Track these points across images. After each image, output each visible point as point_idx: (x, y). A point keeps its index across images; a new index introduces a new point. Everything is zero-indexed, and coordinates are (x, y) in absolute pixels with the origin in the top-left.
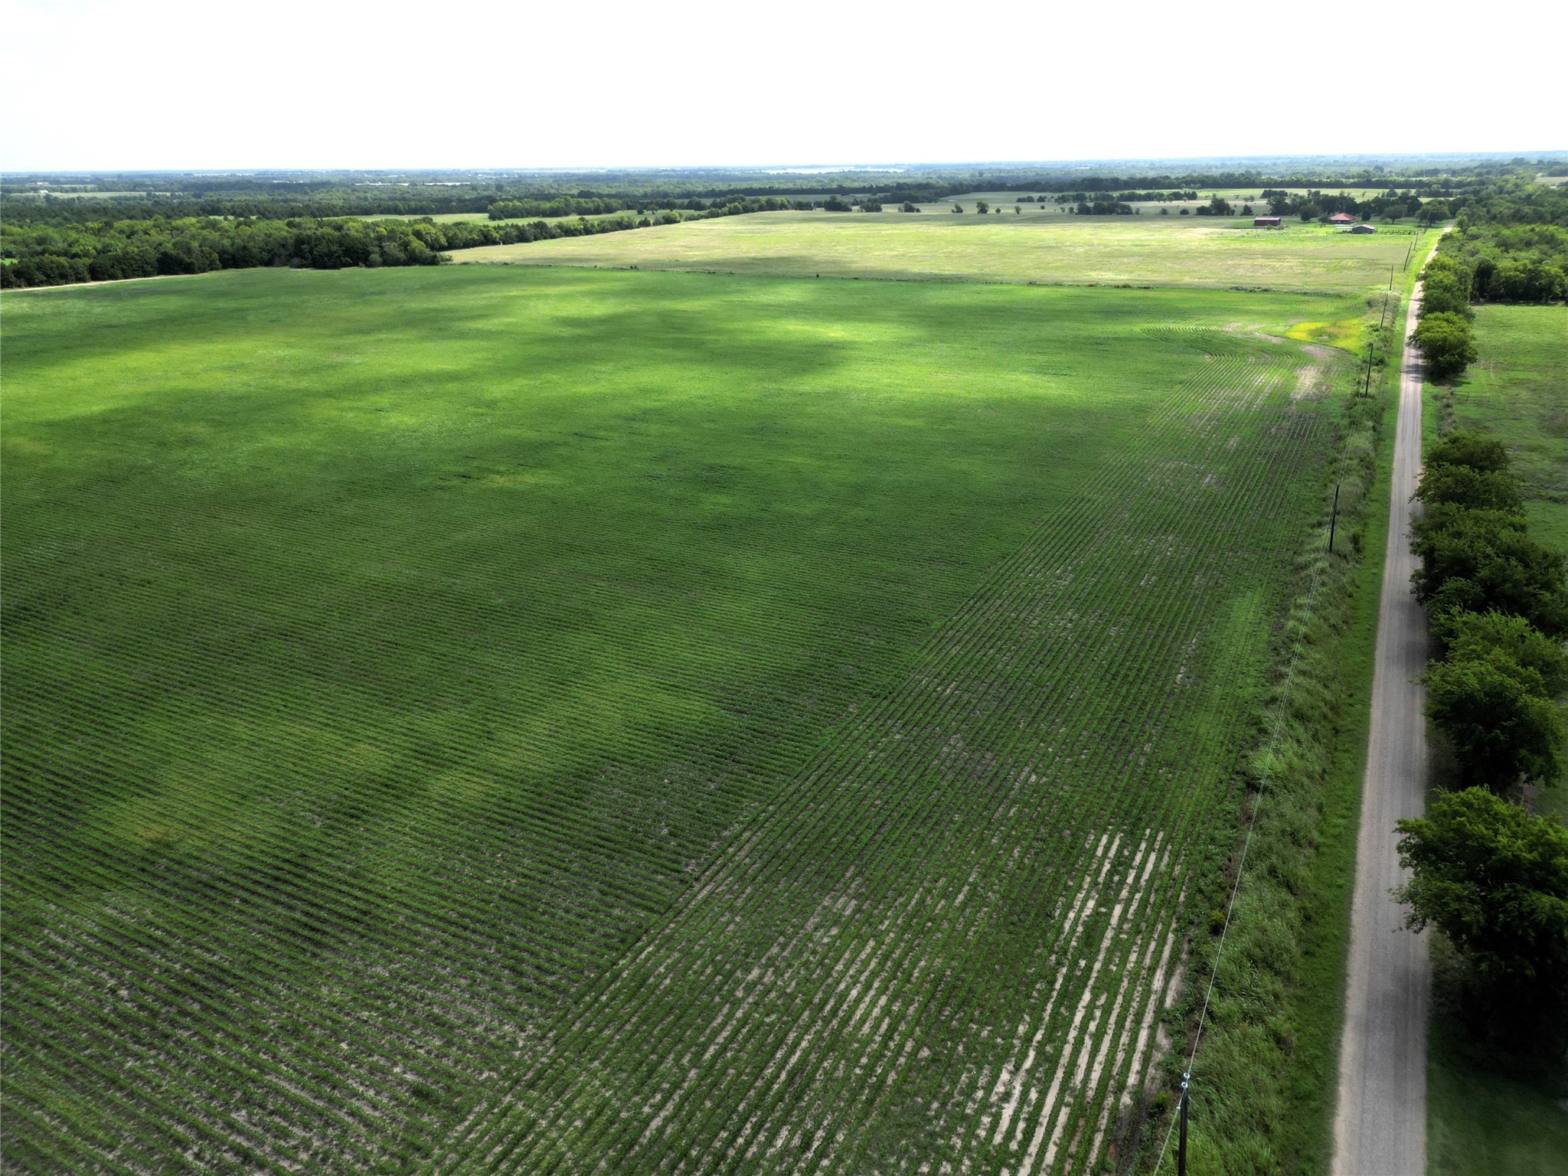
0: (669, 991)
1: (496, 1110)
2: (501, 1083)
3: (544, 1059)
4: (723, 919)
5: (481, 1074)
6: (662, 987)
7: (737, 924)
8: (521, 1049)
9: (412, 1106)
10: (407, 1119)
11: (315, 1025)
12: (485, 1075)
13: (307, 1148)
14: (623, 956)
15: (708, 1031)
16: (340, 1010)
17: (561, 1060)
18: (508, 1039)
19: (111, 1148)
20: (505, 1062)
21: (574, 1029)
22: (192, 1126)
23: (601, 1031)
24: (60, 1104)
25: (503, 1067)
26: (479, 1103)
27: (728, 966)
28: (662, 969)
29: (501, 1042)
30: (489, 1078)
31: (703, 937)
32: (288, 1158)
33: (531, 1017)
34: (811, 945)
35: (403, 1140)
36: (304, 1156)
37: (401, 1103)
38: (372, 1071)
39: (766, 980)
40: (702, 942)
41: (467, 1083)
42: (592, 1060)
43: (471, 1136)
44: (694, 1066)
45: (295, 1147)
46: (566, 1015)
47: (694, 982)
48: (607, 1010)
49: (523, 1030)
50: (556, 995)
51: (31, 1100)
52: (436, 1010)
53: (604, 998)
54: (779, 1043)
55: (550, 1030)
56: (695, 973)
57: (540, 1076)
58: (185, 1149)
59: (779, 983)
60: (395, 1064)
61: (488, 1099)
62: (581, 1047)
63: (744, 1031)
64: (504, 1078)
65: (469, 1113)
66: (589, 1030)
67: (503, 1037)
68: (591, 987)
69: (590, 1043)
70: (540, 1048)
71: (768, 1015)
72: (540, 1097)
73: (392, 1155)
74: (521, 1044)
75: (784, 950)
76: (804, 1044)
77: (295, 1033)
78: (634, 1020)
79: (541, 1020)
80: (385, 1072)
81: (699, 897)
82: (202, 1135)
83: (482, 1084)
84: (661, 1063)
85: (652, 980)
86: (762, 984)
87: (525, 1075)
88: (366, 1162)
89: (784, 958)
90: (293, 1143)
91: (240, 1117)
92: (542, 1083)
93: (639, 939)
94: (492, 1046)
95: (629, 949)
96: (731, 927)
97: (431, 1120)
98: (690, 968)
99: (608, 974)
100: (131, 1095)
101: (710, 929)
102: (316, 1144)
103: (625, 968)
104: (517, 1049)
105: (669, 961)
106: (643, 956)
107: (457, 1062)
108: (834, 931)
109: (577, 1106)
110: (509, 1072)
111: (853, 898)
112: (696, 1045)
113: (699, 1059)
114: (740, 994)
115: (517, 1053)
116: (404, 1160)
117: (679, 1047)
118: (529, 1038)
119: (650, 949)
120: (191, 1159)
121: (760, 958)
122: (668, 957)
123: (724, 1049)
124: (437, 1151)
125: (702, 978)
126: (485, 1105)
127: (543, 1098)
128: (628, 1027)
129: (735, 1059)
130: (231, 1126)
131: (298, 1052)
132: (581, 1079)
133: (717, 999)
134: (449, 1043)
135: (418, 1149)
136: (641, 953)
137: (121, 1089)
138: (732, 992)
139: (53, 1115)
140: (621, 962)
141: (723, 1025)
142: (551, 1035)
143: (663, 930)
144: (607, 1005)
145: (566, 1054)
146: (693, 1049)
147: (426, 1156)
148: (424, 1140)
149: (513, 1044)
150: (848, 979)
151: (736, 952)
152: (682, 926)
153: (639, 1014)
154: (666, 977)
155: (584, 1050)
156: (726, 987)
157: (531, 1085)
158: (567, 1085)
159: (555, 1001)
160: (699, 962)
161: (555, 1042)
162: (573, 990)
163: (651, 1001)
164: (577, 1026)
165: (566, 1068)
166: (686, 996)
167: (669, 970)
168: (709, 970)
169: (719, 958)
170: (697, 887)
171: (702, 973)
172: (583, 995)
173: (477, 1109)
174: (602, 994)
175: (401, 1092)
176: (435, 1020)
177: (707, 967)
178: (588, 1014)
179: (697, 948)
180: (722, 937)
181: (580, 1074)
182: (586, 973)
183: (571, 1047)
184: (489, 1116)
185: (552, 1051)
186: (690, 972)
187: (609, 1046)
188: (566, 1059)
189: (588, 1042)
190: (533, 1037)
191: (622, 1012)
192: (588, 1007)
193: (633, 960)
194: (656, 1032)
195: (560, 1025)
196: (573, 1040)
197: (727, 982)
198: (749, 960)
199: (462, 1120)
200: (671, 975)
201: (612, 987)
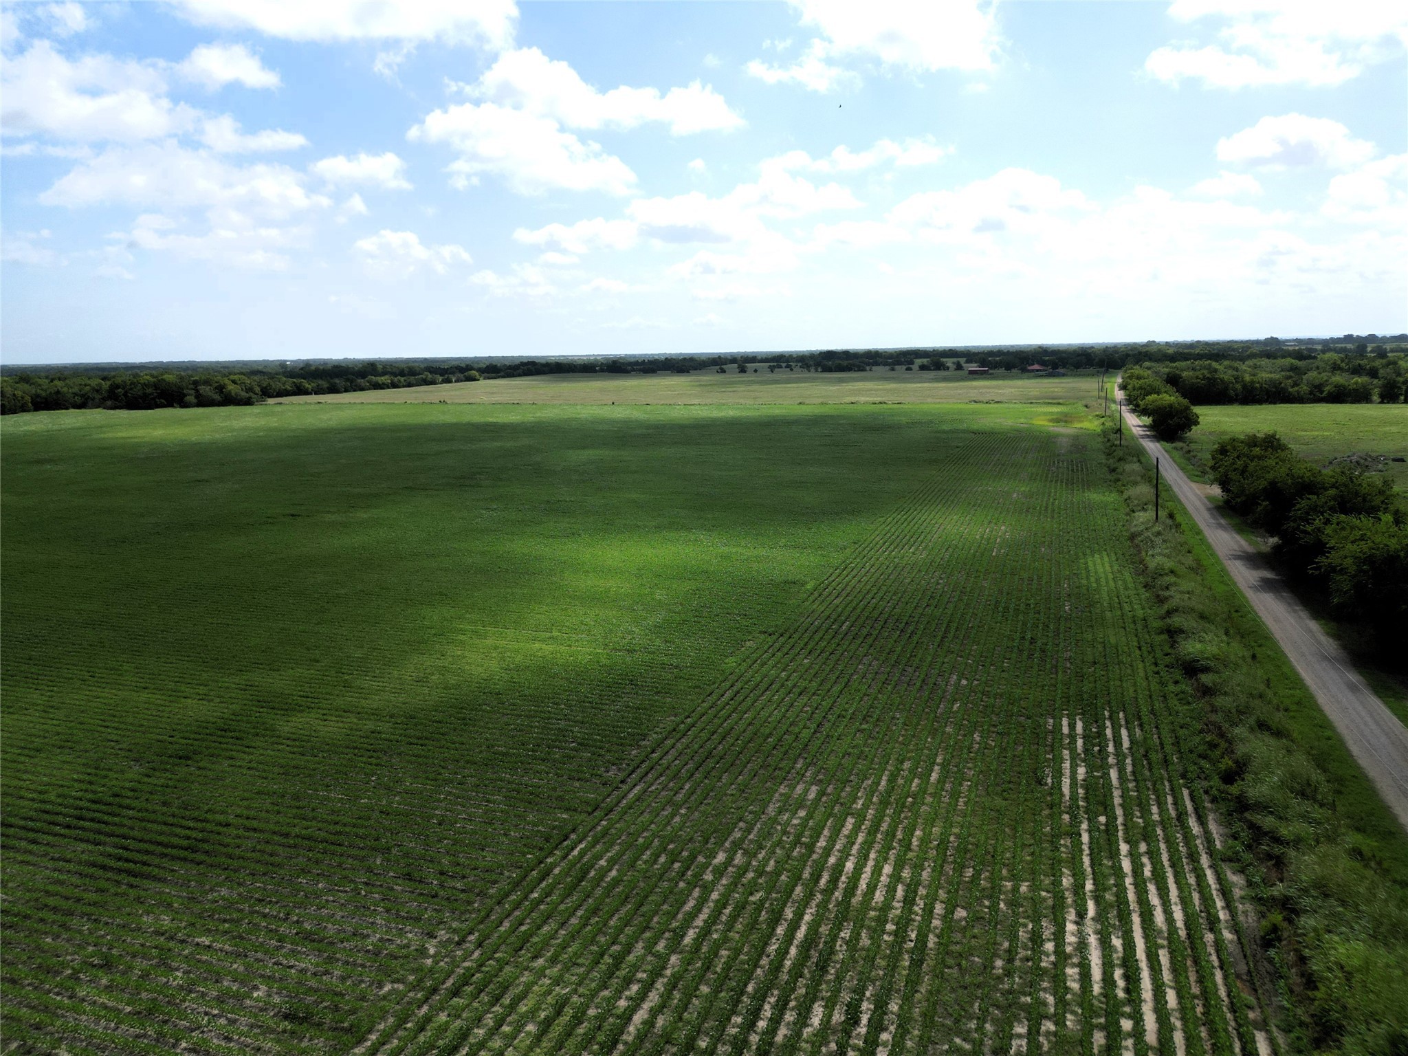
0: (616, 882)
1: (409, 1025)
2: (411, 994)
3: (466, 964)
4: (666, 813)
5: (380, 987)
6: (608, 879)
7: (682, 816)
8: (433, 956)
9: (284, 1031)
10: (278, 1046)
11: (134, 956)
12: (387, 988)
14: (550, 854)
15: (680, 916)
16: (172, 938)
17: (491, 962)
18: (413, 948)
20: (414, 971)
21: (502, 929)
23: (539, 928)
25: (411, 978)
26: (383, 1018)
27: (685, 854)
28: (603, 863)
29: (404, 952)
30: (393, 991)
31: (646, 829)
33: (440, 923)
34: (779, 828)
37: (266, 1031)
39: (736, 862)
40: (645, 834)
41: (363, 999)
42: (535, 957)
44: (673, 952)
46: (488, 916)
47: (647, 871)
48: (542, 907)
49: (431, 936)
50: (472, 898)
52: (307, 926)
53: (536, 895)
54: (776, 919)
55: (470, 932)
56: (645, 862)
57: (465, 981)
59: (754, 863)
60: (256, 988)
61: (396, 1013)
62: (517, 945)
63: (727, 911)
64: (413, 988)
65: (370, 1031)
66: (523, 928)
67: (407, 946)
68: (517, 884)
69: (528, 941)
70: (459, 953)
71: (752, 894)
72: (468, 1005)
74: (432, 951)
75: (749, 833)
76: (807, 918)
77: (107, 965)
78: (579, 913)
79: (455, 924)
80: (239, 997)
81: (631, 796)
83: (384, 998)
84: (629, 952)
85: (593, 873)
86: (733, 866)
87: (443, 983)
89: (751, 841)
92: (469, 989)
93: (566, 838)
94: (393, 956)
95: (556, 848)
96: (677, 819)
98: (637, 859)
99: (534, 873)
101: (652, 822)
103: (555, 865)
104: (428, 957)
105: (609, 854)
106: (576, 852)
107: (344, 979)
108: (802, 813)
109: (524, 1009)
110: (421, 980)
111: (812, 784)
112: (669, 931)
113: (679, 943)
114: (708, 877)
115: (429, 961)
117: (648, 934)
118: (442, 944)
119: (582, 846)
121: (722, 844)
122: (607, 851)
123: (706, 932)
125: (656, 866)
126: (391, 1020)
127: (475, 1004)
128: (574, 921)
129: (726, 940)
132: (523, 979)
133: (682, 885)
134: (331, 960)
136: (573, 849)
138: (698, 876)
140: (549, 860)
141: (698, 909)
142: (472, 938)
143: (594, 827)
144: (540, 901)
145: (497, 955)
146: (667, 935)
149: (422, 952)
150: (836, 853)
151: (691, 840)
152: (618, 822)
153: (583, 908)
154: (610, 870)
155: (521, 949)
156: (690, 873)
157: (456, 992)
158: (505, 988)
159: (469, 903)
160: (648, 853)
161: (480, 945)
162: (491, 891)
163: (598, 892)
164: (506, 924)
165: (501, 970)
166: (642, 884)
167: (612, 862)
168: (662, 859)
169: (671, 846)
170: (624, 787)
171: (655, 862)
172: (507, 895)
173: (381, 1027)
174: (532, 892)
175: (268, 1019)
176: (308, 937)
177: (659, 856)
178: (517, 913)
179: (641, 840)
180: (669, 828)
181: (522, 974)
182: (507, 874)
183: (503, 948)
184: (400, 1033)
185: (476, 954)
186: (640, 862)
187: (553, 942)
188: (498, 960)
189: (526, 939)
190: (449, 941)
191: (562, 907)
192: (517, 906)
193: (565, 857)
194: (612, 923)
195: (482, 926)
196: (503, 940)
197: (688, 868)
198: (709, 846)
199: (359, 1042)
200: (617, 867)
201: (543, 885)
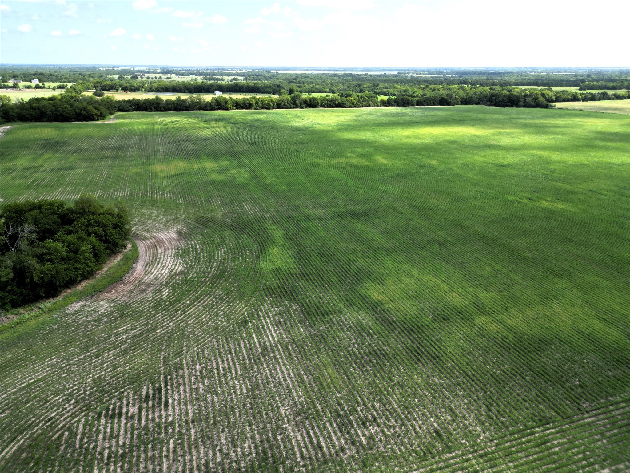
0: (555, 453)
1: (464, 457)
2: (469, 448)
3: (489, 449)
4: (596, 437)
5: (462, 439)
6: (553, 450)
7: (603, 443)
8: (481, 440)
9: (433, 436)
10: (430, 439)
11: (409, 387)
12: (464, 441)
13: (394, 429)
14: (539, 427)
16: (419, 387)
17: (496, 454)
18: (477, 433)
19: (340, 394)
20: (473, 441)
21: (506, 445)
22: (362, 400)
23: (518, 452)
24: (330, 371)
25: (472, 443)
26: (458, 450)
27: (592, 460)
28: (556, 442)
29: (474, 432)
30: (465, 443)
31: (582, 439)
32: (387, 428)
33: (489, 429)
35: (426, 446)
36: (392, 431)
37: (429, 432)
38: (423, 414)
40: (581, 441)
41: (456, 440)
42: (510, 462)
43: (452, 461)
45: (390, 426)
46: (504, 437)
47: (570, 457)
48: (523, 445)
49: (484, 433)
50: (503, 427)
51: (324, 366)
52: (452, 406)
53: (524, 440)
55: (496, 439)
56: (572, 453)
57: (486, 454)
58: (359, 406)
60: (432, 417)
61: (462, 451)
62: (507, 454)
64: (471, 447)
65: (453, 451)
66: (513, 449)
67: (475, 431)
68: (520, 431)
70: (489, 444)
72: (483, 463)
73: (421, 449)
74: (482, 438)
77: (402, 387)
78: (535, 456)
79: (493, 433)
80: (427, 418)
81: (586, 421)
82: (364, 404)
83: (462, 444)
85: (549, 444)
87: (479, 451)
88: (411, 446)
90: (390, 424)
91: (377, 405)
92: (486, 458)
93: (548, 424)
94: (470, 431)
95: (542, 425)
96: (599, 443)
97: (439, 446)
98: (570, 449)
99: (529, 431)
100: (349, 379)
101: (587, 438)
102: (397, 429)
103: (538, 432)
104: (480, 439)
105: (560, 441)
106: (548, 432)
107: (454, 430)
110: (473, 446)
115: (479, 441)
116: (425, 454)
118: (485, 437)
119: (553, 431)
120: (359, 410)
121: (612, 466)
122: (561, 439)
124: (437, 458)
125: (575, 457)
126: (460, 452)
127: (484, 464)
128: (531, 458)
130: (373, 406)
131: (401, 394)
134: (453, 421)
135: (431, 453)
136: (548, 430)
137: (347, 376)
139: (328, 373)
140: (537, 429)
142: (495, 441)
143: (562, 426)
144: (524, 443)
145: (499, 453)
147: (433, 458)
148: (433, 451)
149: (479, 436)
151: (599, 456)
152: (573, 429)
153: (538, 455)
154: (557, 447)
155: (508, 456)
156: (587, 469)
157: (481, 456)
158: (495, 466)
159: (501, 429)
160: (576, 450)
161: (496, 446)
162: (511, 429)
163: (546, 453)
164: (508, 444)
165: (498, 458)
166: (564, 460)
167: (559, 444)
168: (580, 456)
169: (588, 453)
170: (586, 415)
171: (576, 455)
172: (515, 433)
173: (457, 452)
174: (523, 437)
175: (431, 428)
176: (451, 409)
177: (580, 454)
178: (514, 442)
179: (577, 442)
180: (593, 445)
181: (503, 465)
182: (519, 425)
183: (503, 451)
184: (461, 458)
185: (494, 448)
186: (570, 451)
187: (520, 460)
188: (499, 455)
189: (511, 454)
190: (488, 438)
191: (530, 450)
192: (515, 439)
193: (543, 431)
194: (544, 468)
195: (500, 439)
196: (504, 449)
197: (588, 467)
198: (605, 463)
199: (450, 453)
200: (560, 447)
201: (529, 437)
